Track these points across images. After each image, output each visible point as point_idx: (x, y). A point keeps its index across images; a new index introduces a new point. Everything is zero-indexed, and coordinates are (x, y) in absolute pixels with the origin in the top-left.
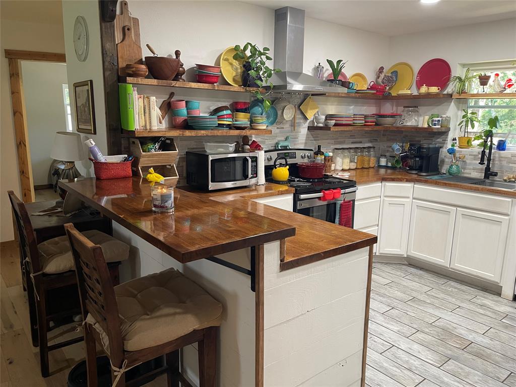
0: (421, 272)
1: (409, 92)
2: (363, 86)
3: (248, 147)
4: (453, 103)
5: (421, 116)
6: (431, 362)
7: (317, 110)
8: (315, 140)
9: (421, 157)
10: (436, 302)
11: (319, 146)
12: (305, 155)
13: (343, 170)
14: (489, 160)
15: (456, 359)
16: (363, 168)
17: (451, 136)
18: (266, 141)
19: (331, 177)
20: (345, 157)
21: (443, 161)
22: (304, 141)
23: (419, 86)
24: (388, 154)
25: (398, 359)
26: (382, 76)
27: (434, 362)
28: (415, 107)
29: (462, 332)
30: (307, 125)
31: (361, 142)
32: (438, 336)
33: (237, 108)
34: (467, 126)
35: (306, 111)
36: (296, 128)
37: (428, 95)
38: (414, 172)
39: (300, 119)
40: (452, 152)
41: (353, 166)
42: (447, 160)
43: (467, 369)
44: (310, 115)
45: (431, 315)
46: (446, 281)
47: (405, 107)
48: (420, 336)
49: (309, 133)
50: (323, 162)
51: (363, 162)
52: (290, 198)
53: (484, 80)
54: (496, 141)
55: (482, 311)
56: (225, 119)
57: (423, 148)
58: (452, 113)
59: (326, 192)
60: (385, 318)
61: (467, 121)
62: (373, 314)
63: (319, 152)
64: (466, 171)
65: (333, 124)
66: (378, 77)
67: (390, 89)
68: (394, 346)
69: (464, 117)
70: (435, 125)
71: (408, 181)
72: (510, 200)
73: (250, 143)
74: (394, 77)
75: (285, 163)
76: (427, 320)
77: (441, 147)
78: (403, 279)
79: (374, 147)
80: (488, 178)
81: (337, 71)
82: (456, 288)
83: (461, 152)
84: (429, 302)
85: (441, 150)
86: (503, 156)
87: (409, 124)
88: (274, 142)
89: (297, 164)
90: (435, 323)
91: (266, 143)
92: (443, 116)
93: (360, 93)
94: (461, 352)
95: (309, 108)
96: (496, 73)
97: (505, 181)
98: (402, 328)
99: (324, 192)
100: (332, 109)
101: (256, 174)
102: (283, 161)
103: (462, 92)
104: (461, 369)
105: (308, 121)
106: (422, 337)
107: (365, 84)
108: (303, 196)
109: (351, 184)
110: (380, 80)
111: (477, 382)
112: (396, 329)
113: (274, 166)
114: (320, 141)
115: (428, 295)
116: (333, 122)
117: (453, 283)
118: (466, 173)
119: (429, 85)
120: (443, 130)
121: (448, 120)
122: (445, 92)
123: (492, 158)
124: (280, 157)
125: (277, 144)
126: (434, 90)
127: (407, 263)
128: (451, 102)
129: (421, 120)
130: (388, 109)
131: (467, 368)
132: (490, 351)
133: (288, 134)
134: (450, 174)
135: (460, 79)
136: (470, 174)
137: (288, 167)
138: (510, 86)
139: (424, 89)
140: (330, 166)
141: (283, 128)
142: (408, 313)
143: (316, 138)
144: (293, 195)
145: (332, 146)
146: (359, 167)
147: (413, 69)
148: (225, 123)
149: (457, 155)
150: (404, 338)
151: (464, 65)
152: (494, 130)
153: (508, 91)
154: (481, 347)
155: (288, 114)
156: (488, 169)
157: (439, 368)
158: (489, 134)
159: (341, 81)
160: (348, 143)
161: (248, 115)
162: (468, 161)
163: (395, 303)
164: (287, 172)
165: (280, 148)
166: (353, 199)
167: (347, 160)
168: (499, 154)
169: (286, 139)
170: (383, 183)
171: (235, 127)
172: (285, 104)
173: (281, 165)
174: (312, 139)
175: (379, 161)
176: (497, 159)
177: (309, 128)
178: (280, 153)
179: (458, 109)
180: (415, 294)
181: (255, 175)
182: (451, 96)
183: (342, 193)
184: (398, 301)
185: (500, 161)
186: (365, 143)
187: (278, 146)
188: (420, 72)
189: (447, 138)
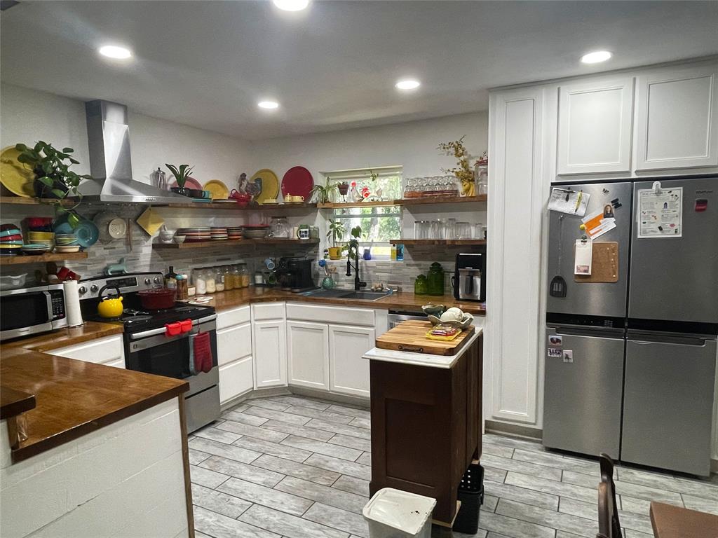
0: (304, 401)
1: (274, 201)
2: (223, 195)
3: (55, 277)
4: (319, 213)
5: (291, 226)
6: (293, 512)
7: (161, 225)
8: (164, 260)
9: (293, 273)
10: (313, 434)
11: (170, 267)
12: (149, 280)
13: (207, 294)
14: (357, 270)
15: (322, 500)
16: (234, 289)
17: (322, 247)
18: (88, 266)
19: (187, 304)
20: (208, 278)
21: (317, 275)
22: (149, 263)
23: (284, 195)
24: (263, 270)
25: (256, 519)
26: (245, 183)
27: (297, 511)
28: (283, 217)
29: (334, 464)
30: (151, 241)
31: (229, 259)
32: (308, 476)
33: (31, 226)
34: (334, 237)
35: (147, 227)
36: (134, 247)
37: (293, 205)
38: (288, 289)
39: (138, 235)
40: (323, 264)
41: (220, 287)
42: (321, 273)
43: (331, 510)
44: (154, 230)
45: (305, 451)
46: (328, 406)
47: (273, 218)
48: (287, 482)
49: (155, 252)
50: (176, 287)
51: (233, 282)
52: (118, 340)
53: (343, 189)
54: (361, 251)
55: (357, 434)
56: (10, 242)
57: (293, 263)
58: (320, 222)
59: (170, 326)
60: (251, 470)
61: (334, 231)
62: (238, 467)
63: (171, 275)
64: (340, 283)
65: (183, 240)
66: (241, 185)
67: (256, 197)
68: (254, 503)
69: (331, 227)
70: (303, 236)
71: (279, 300)
72: (372, 311)
73: (58, 271)
74: (257, 186)
75: (116, 293)
76: (299, 459)
77: (312, 260)
78: (283, 413)
79: (245, 264)
80: (359, 289)
81: (181, 177)
82: (336, 413)
83: (332, 263)
84: (305, 436)
85: (313, 263)
86: (368, 265)
87: (281, 236)
88: (101, 267)
89: (137, 292)
90: (307, 461)
91: (88, 269)
92: (311, 226)
93: (218, 203)
94: (328, 489)
95: (150, 222)
96: (352, 182)
97: (373, 290)
98: (268, 477)
99: (167, 327)
100: (185, 222)
101: (64, 313)
102: (114, 291)
103: (325, 201)
104: (325, 511)
105: (152, 239)
106: (289, 483)
107: (226, 192)
108: (136, 335)
109: (210, 310)
110: (243, 188)
111: (339, 524)
112: (260, 480)
113: (100, 299)
114: (172, 261)
115: (306, 428)
116: (182, 238)
117: (334, 408)
118: (339, 286)
119: (293, 194)
120: (313, 241)
121: (317, 231)
122: (310, 202)
123: (359, 268)
124: (109, 285)
125: (107, 269)
126: (298, 199)
127: (290, 393)
128: (317, 212)
129: (291, 232)
130: (256, 220)
131: (331, 508)
132: (359, 480)
133: (123, 255)
134: (325, 288)
135: (322, 188)
136: (343, 286)
137: (121, 298)
138: (367, 195)
139: (288, 198)
140: (186, 291)
141: (114, 248)
142: (280, 456)
143: (165, 258)
144: (122, 335)
145: (190, 267)
146: (228, 288)
147: (278, 176)
148: (10, 247)
149: (329, 267)
150: (269, 489)
151: (325, 174)
152: (359, 240)
153: (365, 200)
154: (349, 477)
155: (117, 231)
156: (357, 279)
157: (301, 517)
158: (354, 244)
159: (188, 189)
160: (213, 261)
161: (51, 235)
162: (339, 273)
163: (268, 446)
164: (121, 305)
165: (110, 274)
166: (213, 329)
167: (211, 282)
168: (366, 264)
169: (121, 262)
170: (252, 305)
171: (26, 252)
172: (110, 219)
173: (110, 296)
174: (160, 258)
175: (254, 280)
176: (364, 269)
177: (154, 246)
178: (111, 281)
179: (326, 218)
180: (292, 430)
181: (62, 315)
182: (315, 205)
183: (193, 324)
184: (271, 444)
185: (367, 270)
186: (234, 259)
187: (107, 272)
188: (284, 180)
189: (318, 249)
